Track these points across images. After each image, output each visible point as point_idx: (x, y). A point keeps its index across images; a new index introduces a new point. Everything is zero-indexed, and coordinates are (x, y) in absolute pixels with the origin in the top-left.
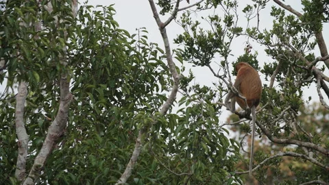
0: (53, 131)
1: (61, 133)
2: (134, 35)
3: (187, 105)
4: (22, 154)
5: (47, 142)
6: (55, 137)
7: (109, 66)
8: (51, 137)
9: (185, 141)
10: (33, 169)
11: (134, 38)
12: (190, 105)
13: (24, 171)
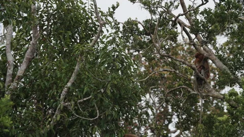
0: (28, 55)
1: (33, 57)
2: (86, 3)
3: (106, 39)
4: (10, 69)
5: (25, 62)
6: (30, 59)
7: (72, 20)
8: (27, 59)
9: (105, 61)
10: (16, 78)
11: (86, 5)
12: (108, 40)
13: (11, 79)
